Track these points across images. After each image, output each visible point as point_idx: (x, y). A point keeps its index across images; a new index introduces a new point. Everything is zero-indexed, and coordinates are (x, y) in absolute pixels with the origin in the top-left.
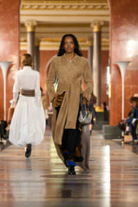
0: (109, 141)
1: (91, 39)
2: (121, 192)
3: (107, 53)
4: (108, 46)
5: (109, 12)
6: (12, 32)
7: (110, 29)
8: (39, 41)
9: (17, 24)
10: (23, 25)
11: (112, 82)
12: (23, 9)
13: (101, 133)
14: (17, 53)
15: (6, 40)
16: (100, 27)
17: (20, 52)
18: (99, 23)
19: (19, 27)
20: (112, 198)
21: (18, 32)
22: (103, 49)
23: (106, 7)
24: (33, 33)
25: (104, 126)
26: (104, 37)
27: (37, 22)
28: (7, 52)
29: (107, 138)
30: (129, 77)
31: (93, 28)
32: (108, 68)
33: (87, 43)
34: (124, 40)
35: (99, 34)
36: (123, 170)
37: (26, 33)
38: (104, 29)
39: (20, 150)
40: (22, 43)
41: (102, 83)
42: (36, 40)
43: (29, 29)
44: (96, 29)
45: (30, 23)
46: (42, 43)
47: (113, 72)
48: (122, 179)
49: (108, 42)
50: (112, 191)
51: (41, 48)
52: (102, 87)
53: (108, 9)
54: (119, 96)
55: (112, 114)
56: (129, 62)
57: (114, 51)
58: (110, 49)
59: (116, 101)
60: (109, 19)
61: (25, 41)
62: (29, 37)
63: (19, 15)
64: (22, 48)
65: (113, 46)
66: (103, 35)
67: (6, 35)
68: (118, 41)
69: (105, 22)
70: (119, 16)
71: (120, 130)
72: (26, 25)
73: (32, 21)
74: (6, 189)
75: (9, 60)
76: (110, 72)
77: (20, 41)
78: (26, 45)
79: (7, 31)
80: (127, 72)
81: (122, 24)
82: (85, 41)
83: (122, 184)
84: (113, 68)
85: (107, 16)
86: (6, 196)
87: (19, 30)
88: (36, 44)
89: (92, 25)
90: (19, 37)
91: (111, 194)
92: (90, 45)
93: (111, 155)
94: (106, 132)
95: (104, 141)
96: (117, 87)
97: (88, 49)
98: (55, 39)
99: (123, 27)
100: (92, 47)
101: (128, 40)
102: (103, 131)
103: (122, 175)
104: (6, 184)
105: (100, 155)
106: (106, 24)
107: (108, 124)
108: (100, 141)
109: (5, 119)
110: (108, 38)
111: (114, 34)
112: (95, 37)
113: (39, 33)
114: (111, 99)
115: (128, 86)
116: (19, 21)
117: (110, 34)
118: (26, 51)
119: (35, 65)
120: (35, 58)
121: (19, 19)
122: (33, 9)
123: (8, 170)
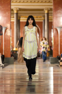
0: (52, 65)
1: (44, 17)
2: (59, 90)
3: (52, 23)
4: (52, 20)
5: (52, 4)
6: (7, 13)
7: (53, 12)
8: (20, 17)
9: (10, 9)
10: (12, 10)
11: (54, 36)
12: (12, 2)
13: (49, 61)
14: (10, 23)
15: (4, 17)
16: (48, 11)
17: (11, 22)
18: (48, 9)
19: (11, 11)
20: (54, 92)
21: (10, 13)
22: (50, 21)
24: (17, 14)
25: (50, 58)
27: (19, 8)
28: (5, 22)
29: (52, 63)
31: (45, 11)
32: (52, 30)
33: (42, 18)
34: (59, 17)
35: (48, 14)
37: (14, 13)
38: (50, 12)
39: (10, 69)
40: (12, 18)
41: (49, 37)
42: (18, 17)
43: (15, 12)
44: (46, 12)
46: (21, 18)
47: (54, 32)
48: (59, 83)
50: (54, 89)
51: (21, 21)
52: (50, 39)
53: (52, 2)
54: (57, 43)
55: (54, 52)
57: (55, 22)
58: (53, 21)
59: (56, 45)
60: (52, 7)
61: (13, 17)
62: (15, 15)
63: (11, 5)
64: (12, 21)
66: (49, 14)
67: (5, 14)
68: (57, 17)
69: (50, 8)
70: (57, 6)
71: (58, 60)
72: (14, 10)
73: (17, 8)
74: (3, 88)
75: (6, 26)
76: (53, 32)
77: (11, 17)
78: (14, 19)
79: (5, 12)
80: (61, 32)
81: (58, 10)
82: (41, 17)
83: (59, 85)
84: (54, 30)
85: (52, 6)
86: (3, 92)
87: (11, 12)
88: (18, 19)
89: (44, 10)
90: (11, 15)
91: (54, 90)
92: (44, 19)
93: (54, 71)
95: (50, 64)
96: (56, 39)
97: (43, 21)
100: (44, 20)
101: (61, 17)
102: (50, 60)
103: (59, 81)
104: (3, 86)
105: (49, 71)
106: (51, 9)
107: (52, 56)
109: (3, 54)
110: (52, 16)
112: (46, 15)
113: (20, 13)
114: (54, 45)
115: (61, 38)
116: (11, 8)
117: (53, 14)
118: (13, 22)
119: (18, 28)
120: (18, 25)
121: (11, 7)
122: (17, 3)
123: (4, 79)
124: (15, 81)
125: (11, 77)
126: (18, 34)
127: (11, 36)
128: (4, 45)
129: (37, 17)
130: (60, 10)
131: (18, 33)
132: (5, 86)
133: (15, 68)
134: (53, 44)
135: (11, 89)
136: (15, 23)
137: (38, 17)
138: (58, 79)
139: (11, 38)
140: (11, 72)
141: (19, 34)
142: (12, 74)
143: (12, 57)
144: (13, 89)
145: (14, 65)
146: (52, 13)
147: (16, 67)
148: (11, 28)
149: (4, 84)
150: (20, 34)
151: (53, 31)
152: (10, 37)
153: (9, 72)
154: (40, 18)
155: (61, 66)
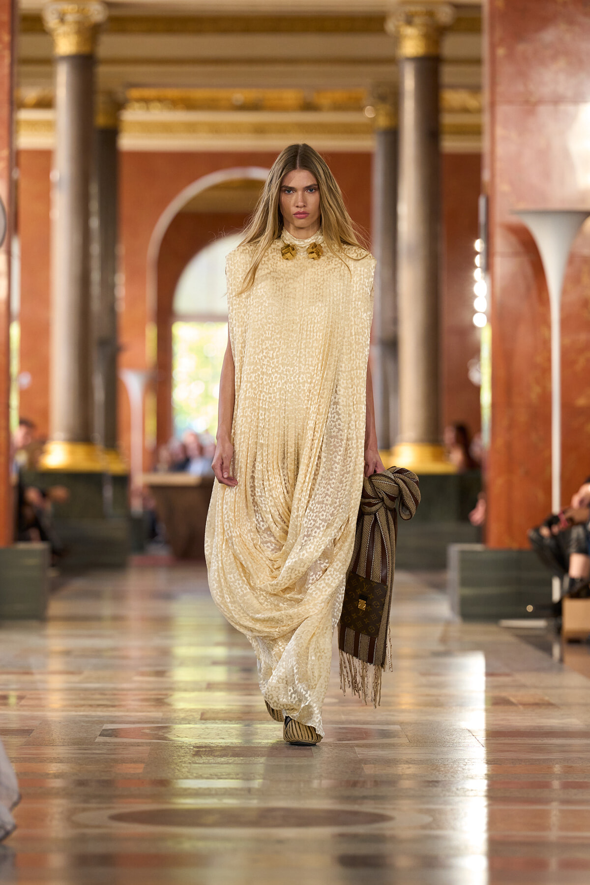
0: (481, 631)
1: (391, 97)
4: (476, 131)
8: (118, 105)
9: (5, 17)
11: (498, 316)
13: (440, 587)
16: (436, 33)
17: (15, 158)
18: (430, 14)
19: (12, 33)
21: (7, 61)
22: (450, 145)
24: (84, 63)
25: (455, 550)
26: (455, 87)
29: (469, 612)
31: (397, 40)
32: (479, 245)
33: (369, 113)
34: (557, 100)
35: (431, 66)
36: (556, 784)
37: (48, 61)
38: (452, 46)
40: (24, 115)
41: (448, 321)
42: (101, 101)
43: (66, 44)
44: (412, 45)
45: (70, 18)
46: (132, 115)
47: (504, 265)
49: (479, 111)
51: (128, 142)
52: (449, 342)
54: (535, 392)
57: (506, 154)
58: (485, 146)
59: (522, 417)
61: (46, 104)
62: (63, 84)
64: (27, 140)
65: (500, 131)
66: (448, 74)
68: (530, 105)
69: (460, 8)
72: (51, 21)
76: (488, 268)
77: (15, 104)
78: (49, 125)
80: (574, 263)
81: (545, 22)
82: (357, 107)
87: (12, 46)
89: (390, 26)
92: (383, 122)
93: (494, 701)
94: (465, 582)
96: (524, 340)
98: (199, 94)
99: (549, 35)
100: (392, 136)
101: (578, 99)
102: (453, 574)
108: (437, 631)
111: (506, 70)
112: (409, 83)
114: (494, 405)
115: (583, 337)
117: (486, 69)
118: (45, 156)
119: (95, 223)
120: (94, 189)
124: (57, 807)
126: (96, 289)
127: (16, 305)
129: (308, 107)
130: (571, 22)
131: (96, 276)
133: (56, 664)
134: (486, 398)
136: (62, 170)
137: (325, 99)
138: (546, 785)
139: (15, 331)
141: (109, 287)
142: (25, 732)
143: (22, 546)
145: (52, 629)
146: (477, 61)
147: (67, 653)
148: (13, 225)
150: (121, 291)
151: (489, 254)
152: (9, 317)
154: (338, 107)
155: (577, 641)
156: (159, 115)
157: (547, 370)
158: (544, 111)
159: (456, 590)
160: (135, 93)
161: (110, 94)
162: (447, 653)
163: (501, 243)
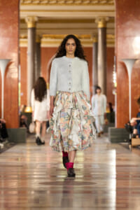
1: (96, 36)
2: (129, 201)
4: (113, 43)
5: (114, 7)
6: (11, 28)
7: (115, 24)
8: (40, 38)
10: (23, 21)
11: (118, 81)
12: (23, 4)
13: (107, 136)
14: (16, 50)
15: (3, 36)
16: (105, 23)
17: (19, 49)
18: (104, 19)
20: (117, 208)
21: (17, 28)
22: (108, 46)
23: (112, 2)
24: (34, 29)
25: (110, 129)
26: (109, 34)
27: (39, 17)
28: (6, 49)
29: (113, 141)
30: (137, 75)
31: (97, 24)
32: (114, 66)
33: (91, 40)
34: (130, 36)
35: (104, 30)
36: (130, 176)
37: (26, 29)
38: (109, 25)
40: (21, 40)
41: (108, 82)
42: (37, 37)
43: (30, 25)
44: (100, 25)
45: (31, 19)
46: (44, 40)
47: (120, 70)
48: (130, 187)
49: (114, 39)
50: (117, 199)
51: (43, 45)
52: (108, 86)
53: (113, 4)
54: (125, 96)
56: (136, 60)
57: (120, 47)
58: (115, 46)
59: (123, 101)
60: (114, 14)
61: (26, 38)
62: (29, 34)
63: (19, 11)
64: (22, 45)
65: (118, 43)
66: (108, 31)
67: (5, 31)
68: (124, 37)
69: (110, 17)
70: (125, 12)
71: (127, 133)
72: (27, 20)
73: (33, 17)
74: (3, 198)
75: (9, 58)
77: (19, 38)
78: (26, 42)
79: (6, 27)
80: (134, 70)
81: (127, 20)
82: (89, 38)
83: (130, 192)
85: (113, 11)
87: (19, 26)
88: (37, 41)
89: (96, 21)
90: (19, 33)
91: (117, 203)
92: (94, 41)
93: (118, 159)
94: (111, 135)
95: (110, 144)
96: (123, 86)
97: (92, 46)
98: (57, 35)
99: (128, 23)
100: (96, 44)
101: (134, 36)
102: (109, 133)
103: (130, 182)
106: (111, 20)
108: (106, 145)
110: (113, 34)
111: (119, 30)
112: (100, 33)
113: (40, 29)
115: (135, 85)
116: (19, 17)
117: (115, 31)
118: (26, 48)
119: (36, 62)
120: (36, 55)
121: (19, 14)
122: (35, 4)
123: (5, 176)
125: (20, 173)
127: (20, 79)
128: (4, 100)
130: (133, 20)
131: (36, 73)
132: (5, 193)
133: (28, 152)
134: (116, 97)
135: (19, 199)
136: (29, 51)
138: (128, 176)
139: (20, 84)
140: (19, 162)
142: (22, 166)
143: (21, 128)
144: (25, 199)
145: (28, 145)
146: (113, 28)
147: (30, 150)
148: (19, 63)
149: (5, 188)
151: (116, 68)
152: (18, 81)
153: (14, 162)
154: (85, 38)
155: (134, 147)
156: (49, 40)
157: (128, 91)
158: (127, 38)
159: (110, 137)
160: (44, 35)
161: (39, 36)
162: (108, 149)
163: (119, 66)
